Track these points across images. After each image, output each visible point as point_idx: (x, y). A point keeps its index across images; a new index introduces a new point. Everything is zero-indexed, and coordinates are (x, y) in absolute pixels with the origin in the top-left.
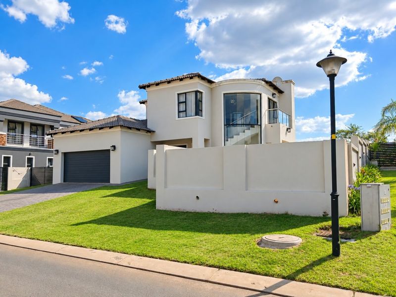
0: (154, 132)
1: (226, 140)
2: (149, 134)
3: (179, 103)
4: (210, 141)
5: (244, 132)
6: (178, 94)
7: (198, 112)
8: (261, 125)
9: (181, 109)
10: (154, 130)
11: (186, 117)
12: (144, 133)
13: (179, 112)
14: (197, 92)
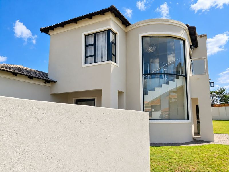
0: (55, 82)
1: (145, 93)
2: (47, 85)
3: (87, 46)
4: (125, 94)
5: (168, 83)
6: (86, 36)
7: (111, 56)
8: (186, 76)
9: (89, 54)
10: (54, 79)
11: (95, 62)
12: (41, 83)
13: (86, 57)
14: (109, 31)
